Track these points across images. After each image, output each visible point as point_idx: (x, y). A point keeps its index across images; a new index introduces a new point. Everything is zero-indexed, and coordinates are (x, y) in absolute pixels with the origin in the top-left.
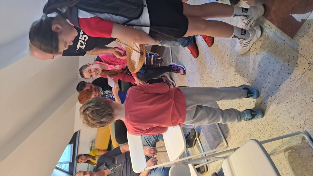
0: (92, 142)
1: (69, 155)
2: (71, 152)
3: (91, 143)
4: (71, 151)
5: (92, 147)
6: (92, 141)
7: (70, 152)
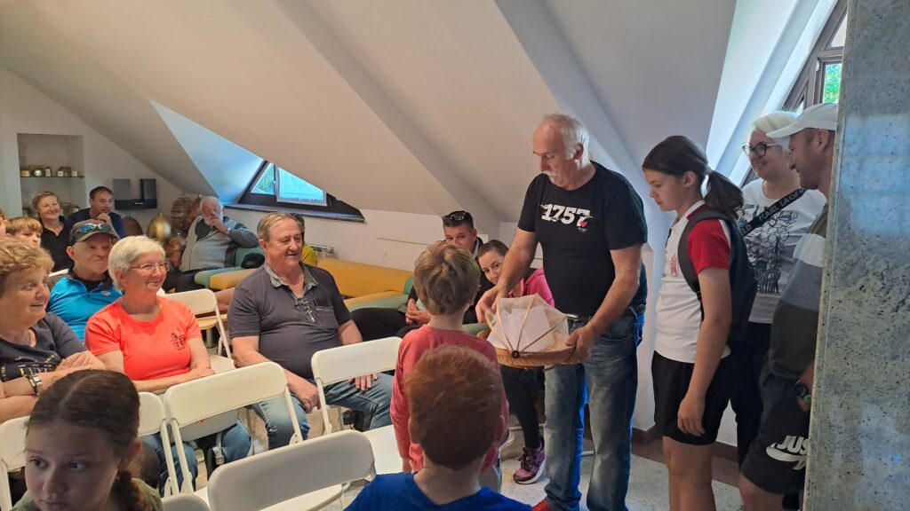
0: (332, 252)
1: (296, 197)
2: (303, 200)
3: (329, 250)
4: (307, 200)
7: (305, 197)
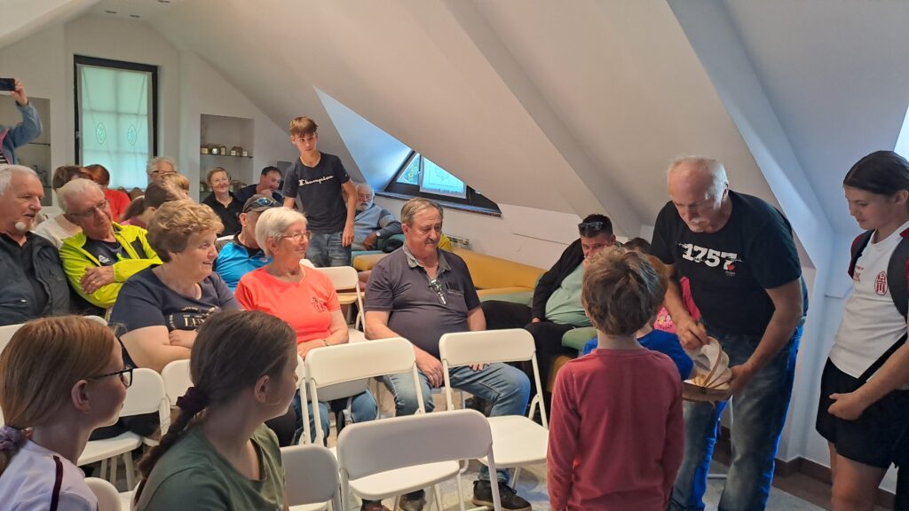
0: (467, 244)
1: (438, 188)
2: (444, 191)
3: (464, 241)
4: (448, 192)
5: (455, 241)
6: (470, 242)
7: (447, 189)
